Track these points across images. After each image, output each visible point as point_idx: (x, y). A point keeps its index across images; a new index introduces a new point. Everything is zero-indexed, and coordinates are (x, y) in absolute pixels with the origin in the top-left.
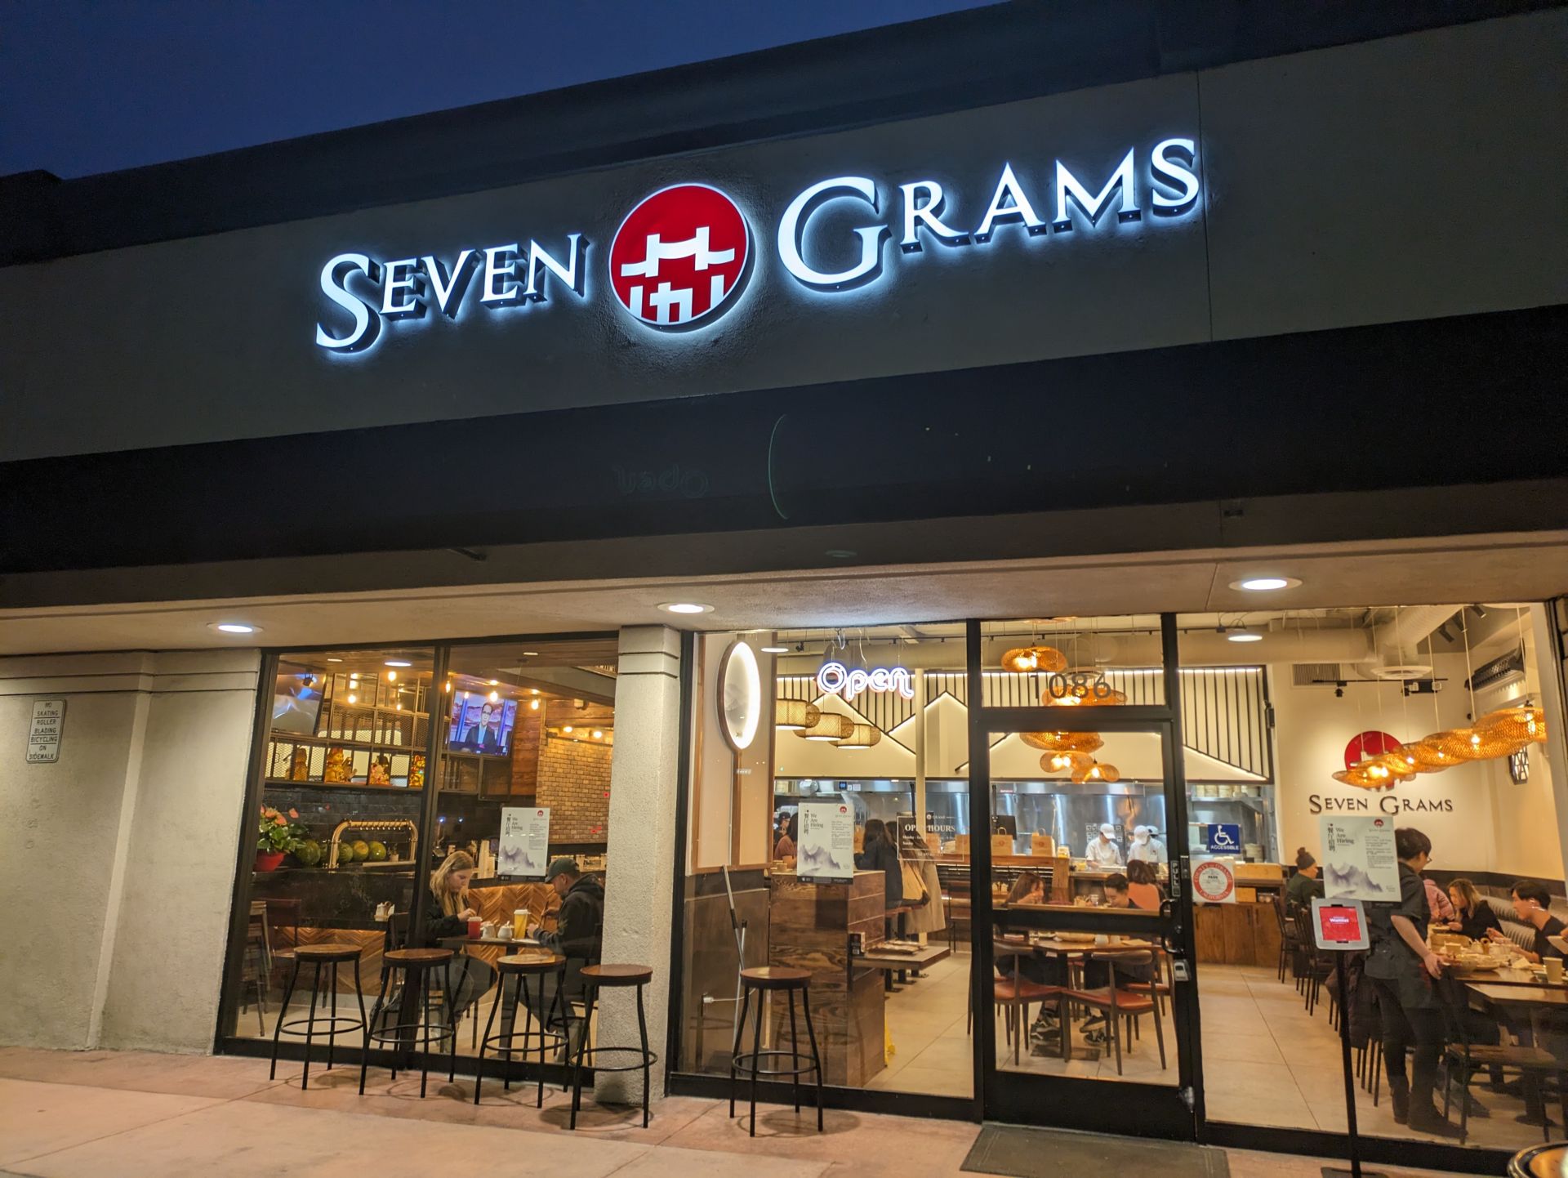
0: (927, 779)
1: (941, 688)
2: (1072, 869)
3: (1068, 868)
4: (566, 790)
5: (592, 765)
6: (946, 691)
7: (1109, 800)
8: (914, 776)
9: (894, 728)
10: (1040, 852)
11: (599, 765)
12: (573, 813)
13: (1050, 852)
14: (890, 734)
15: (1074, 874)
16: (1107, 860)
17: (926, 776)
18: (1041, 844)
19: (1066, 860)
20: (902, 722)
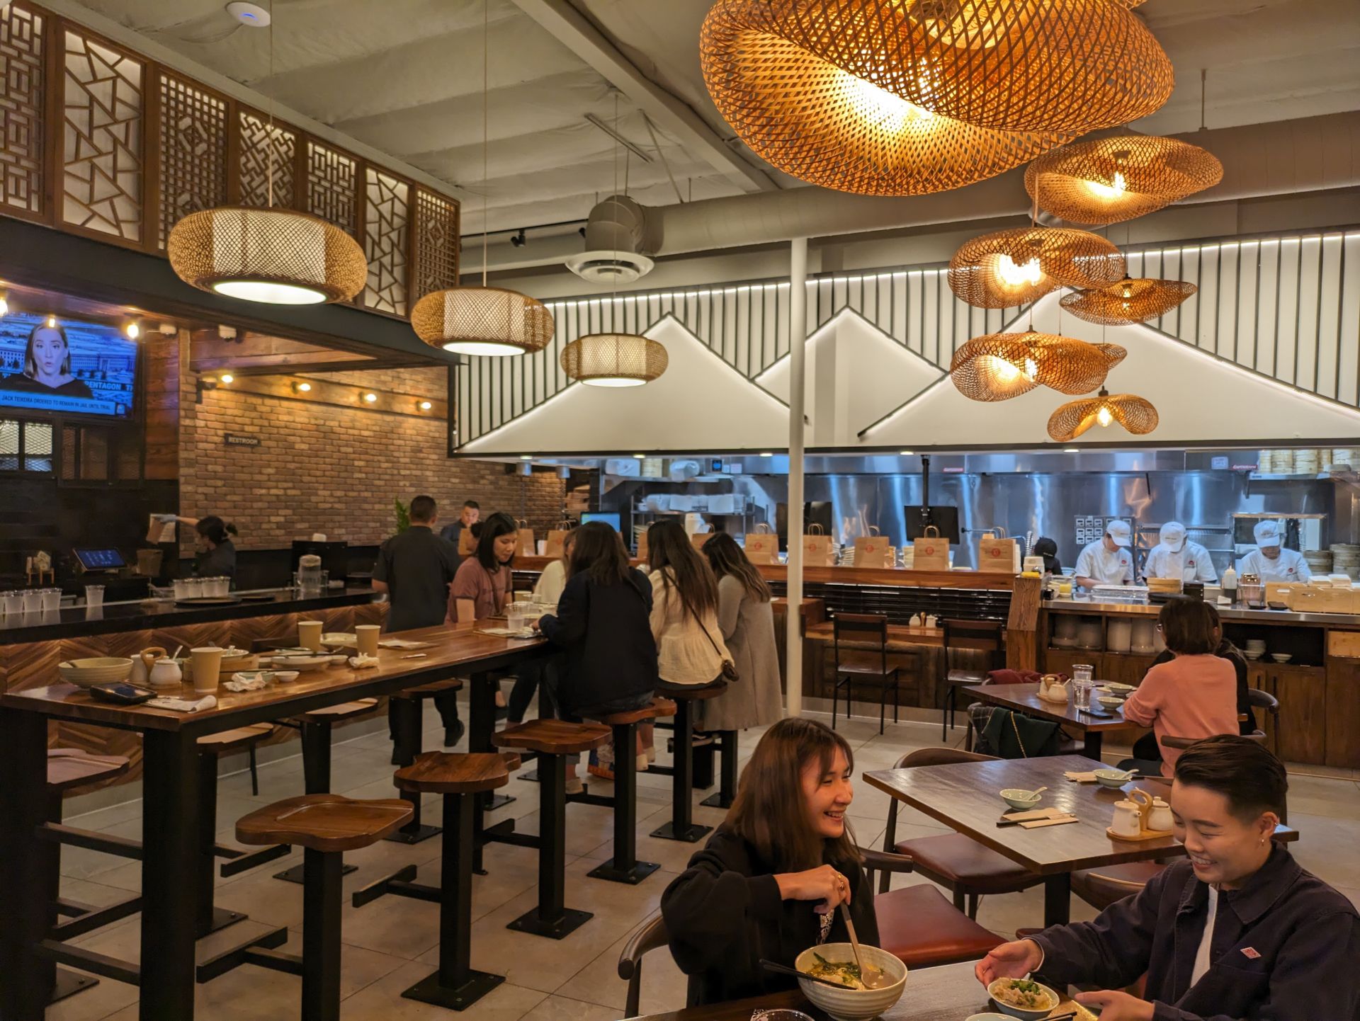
0: (807, 450)
1: (840, 301)
2: (1047, 595)
3: (1038, 594)
4: (318, 473)
5: (370, 440)
6: (847, 306)
7: (1113, 481)
8: (787, 445)
9: (763, 370)
10: (994, 565)
11: (384, 441)
12: (336, 506)
13: (1011, 565)
14: (758, 380)
15: (1052, 604)
16: (1111, 577)
17: (806, 445)
18: (995, 553)
19: (1036, 581)
20: (777, 360)
